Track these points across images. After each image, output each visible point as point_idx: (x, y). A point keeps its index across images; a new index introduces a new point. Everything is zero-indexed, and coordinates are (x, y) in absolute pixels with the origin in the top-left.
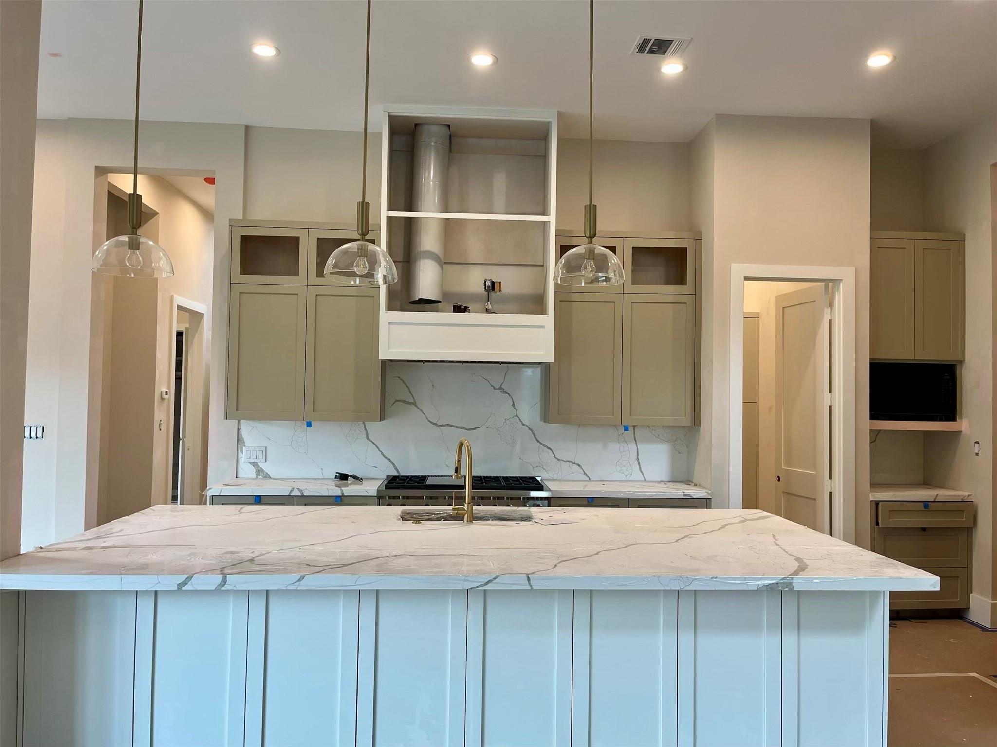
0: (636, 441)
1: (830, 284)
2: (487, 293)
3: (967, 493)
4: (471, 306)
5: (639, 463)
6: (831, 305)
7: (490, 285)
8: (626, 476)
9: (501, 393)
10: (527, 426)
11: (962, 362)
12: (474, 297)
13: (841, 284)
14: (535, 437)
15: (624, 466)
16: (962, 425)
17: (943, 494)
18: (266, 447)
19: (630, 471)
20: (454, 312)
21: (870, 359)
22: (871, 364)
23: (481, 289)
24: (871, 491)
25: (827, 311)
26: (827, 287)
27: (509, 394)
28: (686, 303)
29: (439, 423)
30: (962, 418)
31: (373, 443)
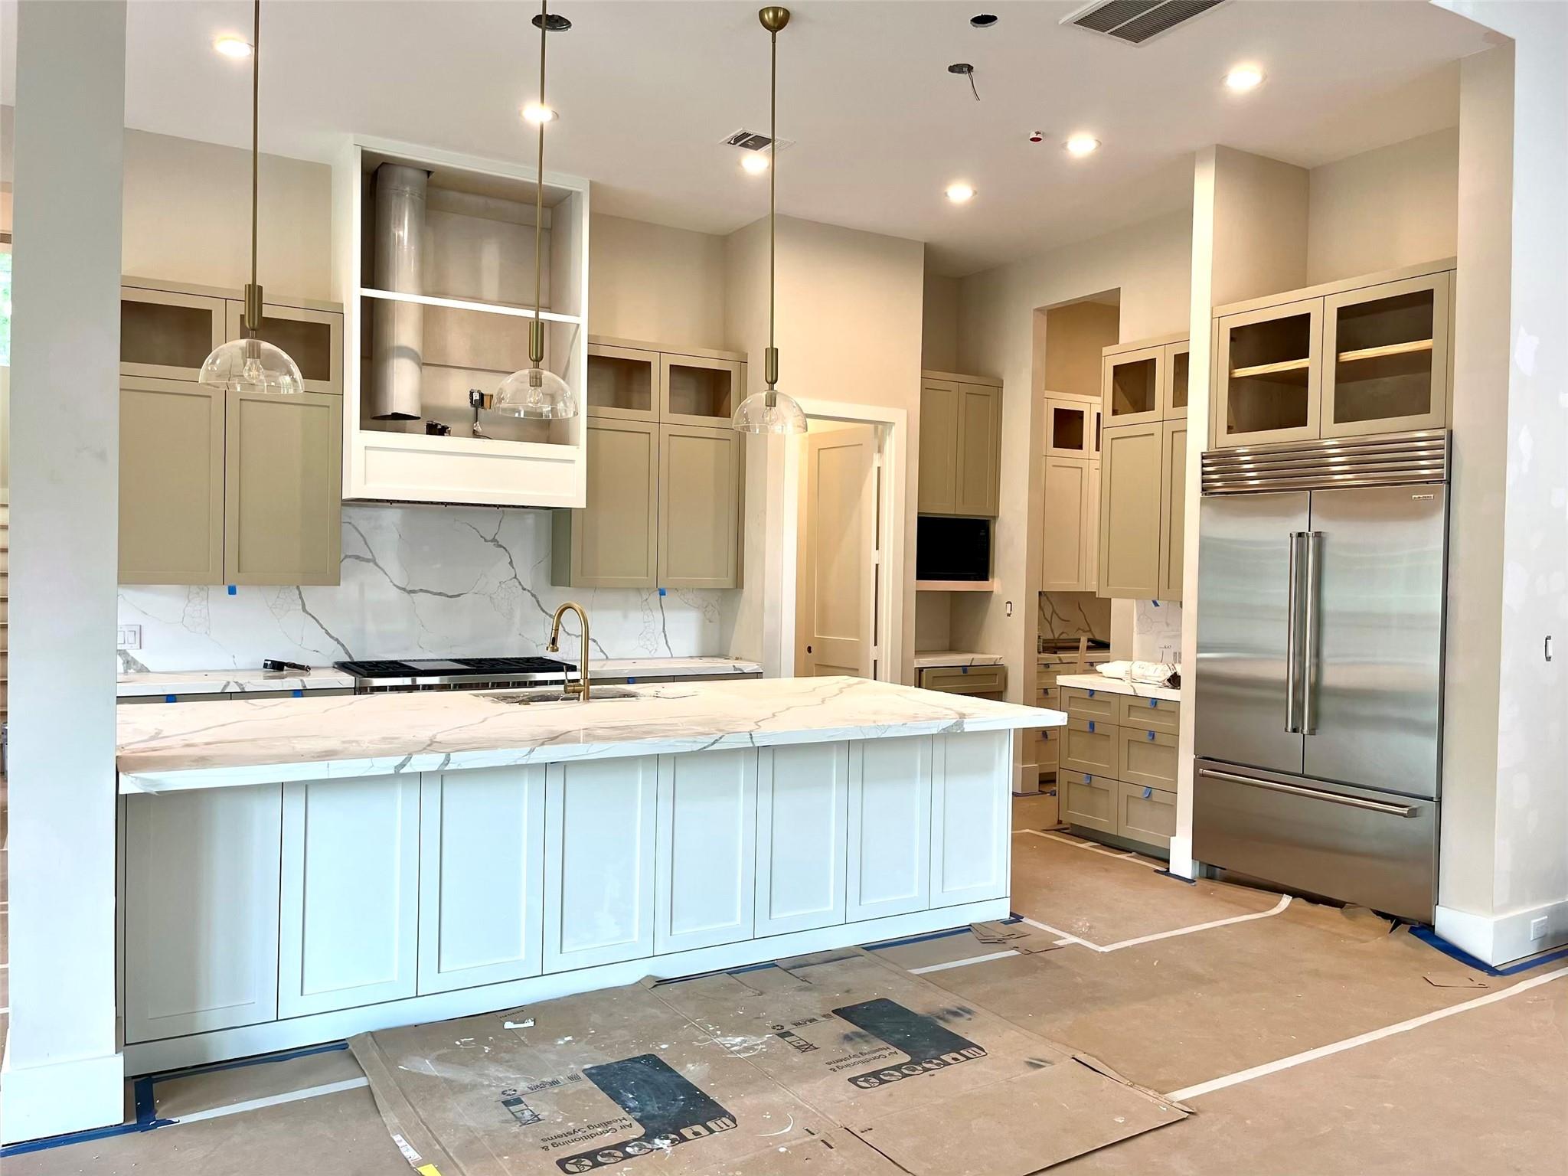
0: (662, 608)
1: (880, 427)
2: (473, 408)
3: (999, 657)
4: (452, 427)
5: (665, 636)
6: (880, 450)
7: (478, 398)
8: (650, 652)
9: (494, 547)
10: (529, 591)
11: (995, 518)
12: (456, 414)
13: (893, 428)
14: (539, 606)
15: (649, 640)
16: (994, 584)
17: (978, 658)
18: (140, 626)
19: (656, 646)
20: (427, 434)
21: (918, 513)
22: (919, 518)
23: (466, 403)
24: (915, 658)
25: (876, 456)
26: (876, 429)
27: (504, 548)
28: (729, 440)
29: (409, 588)
30: (993, 577)
31: (313, 617)
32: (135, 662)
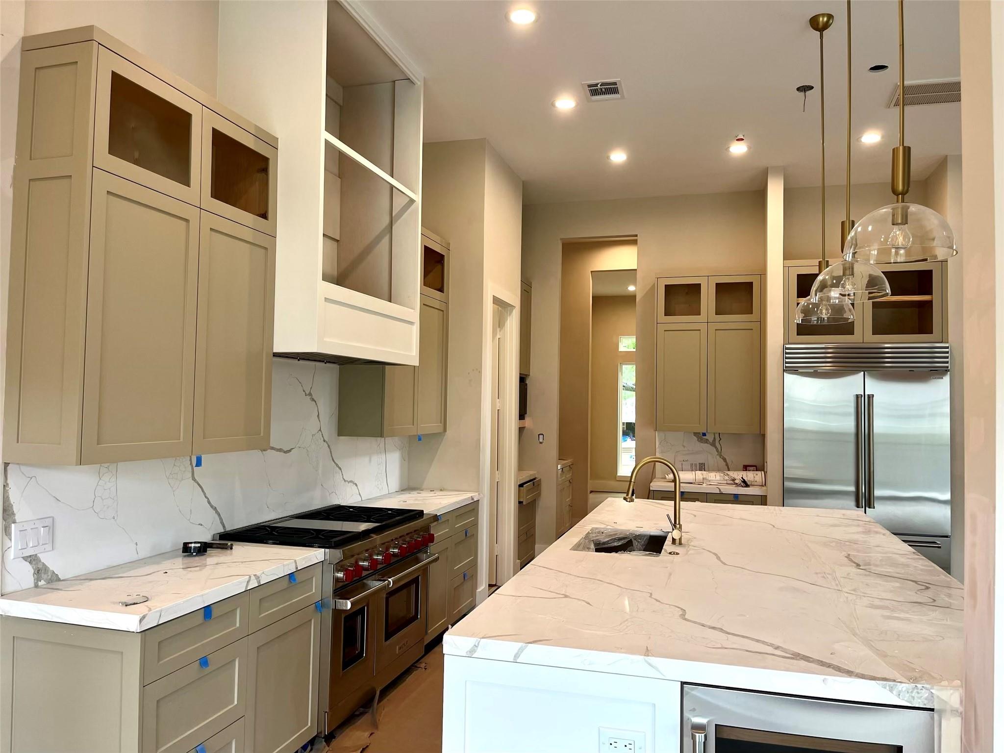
5: (386, 475)
8: (380, 490)
9: (309, 401)
10: (326, 442)
11: (528, 376)
13: (514, 310)
14: (332, 456)
15: (379, 480)
16: (527, 422)
18: (53, 518)
19: (382, 485)
25: (498, 330)
27: (315, 402)
28: (443, 311)
30: (527, 417)
31: (199, 485)
32: (46, 569)
